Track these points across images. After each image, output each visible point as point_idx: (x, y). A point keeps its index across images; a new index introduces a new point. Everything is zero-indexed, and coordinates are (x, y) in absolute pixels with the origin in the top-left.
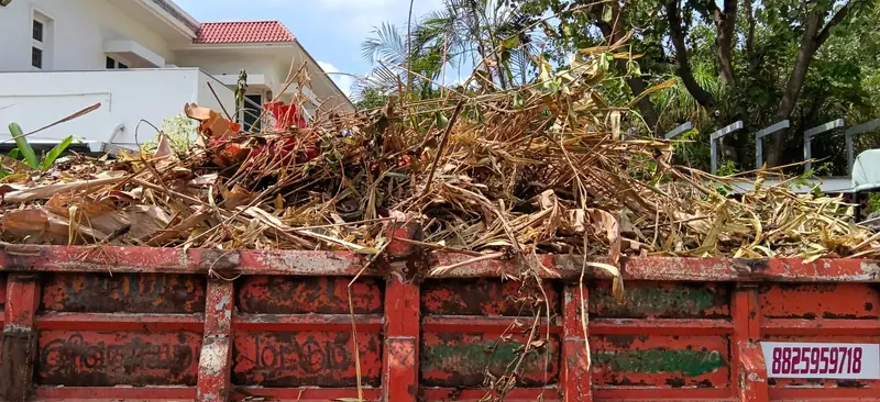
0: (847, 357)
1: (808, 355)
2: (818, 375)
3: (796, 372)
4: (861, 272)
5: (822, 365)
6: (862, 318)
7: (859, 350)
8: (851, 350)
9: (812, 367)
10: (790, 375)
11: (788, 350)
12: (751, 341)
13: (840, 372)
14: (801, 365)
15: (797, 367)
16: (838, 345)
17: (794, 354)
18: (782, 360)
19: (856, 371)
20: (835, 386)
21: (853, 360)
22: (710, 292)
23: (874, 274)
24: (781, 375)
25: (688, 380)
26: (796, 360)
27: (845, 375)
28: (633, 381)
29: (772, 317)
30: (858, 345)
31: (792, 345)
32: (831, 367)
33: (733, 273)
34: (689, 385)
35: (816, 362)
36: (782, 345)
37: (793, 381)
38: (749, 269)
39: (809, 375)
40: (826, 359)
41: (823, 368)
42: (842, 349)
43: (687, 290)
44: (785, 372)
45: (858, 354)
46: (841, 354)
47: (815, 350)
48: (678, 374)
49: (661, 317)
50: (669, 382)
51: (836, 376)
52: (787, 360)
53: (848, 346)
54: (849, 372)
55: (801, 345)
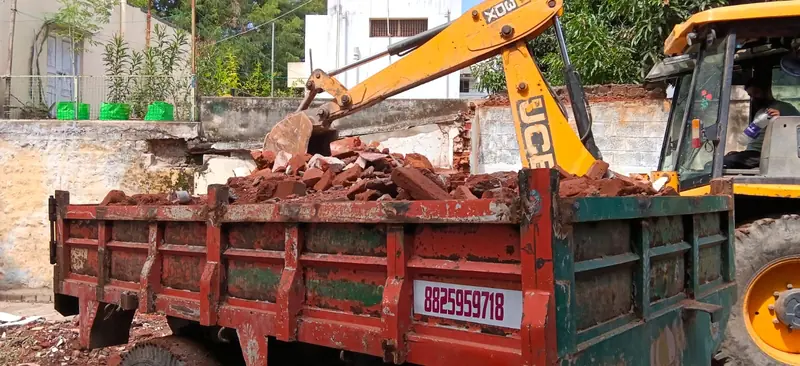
0: (489, 302)
1: (453, 296)
2: (462, 318)
3: (444, 312)
4: (489, 213)
5: (466, 308)
6: (504, 262)
7: (501, 296)
8: (492, 295)
9: (458, 309)
10: (439, 315)
11: (436, 289)
12: (396, 277)
13: (484, 317)
14: (448, 306)
15: (445, 307)
16: (481, 289)
17: (442, 294)
18: (432, 299)
19: (500, 318)
20: (479, 331)
21: (495, 306)
22: (379, 232)
23: (502, 215)
24: (432, 314)
25: (364, 309)
26: (444, 301)
27: (487, 321)
28: (331, 305)
29: (425, 257)
30: (500, 291)
31: (441, 285)
32: (474, 310)
33: (383, 215)
34: (366, 313)
35: (460, 304)
36: (433, 285)
37: (443, 321)
38: (395, 212)
39: (455, 317)
40: (468, 302)
41: (467, 311)
42: (484, 294)
43: (363, 231)
44: (436, 311)
45: (499, 299)
46: (483, 299)
47: (460, 292)
48: (356, 303)
49: (346, 254)
50: (352, 309)
51: (480, 320)
52: (436, 299)
53: (491, 291)
54: (492, 318)
55: (448, 286)
